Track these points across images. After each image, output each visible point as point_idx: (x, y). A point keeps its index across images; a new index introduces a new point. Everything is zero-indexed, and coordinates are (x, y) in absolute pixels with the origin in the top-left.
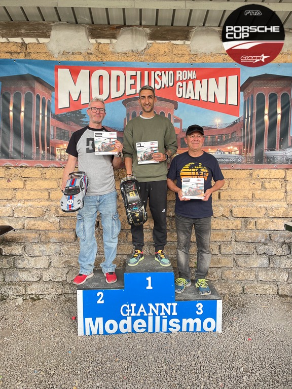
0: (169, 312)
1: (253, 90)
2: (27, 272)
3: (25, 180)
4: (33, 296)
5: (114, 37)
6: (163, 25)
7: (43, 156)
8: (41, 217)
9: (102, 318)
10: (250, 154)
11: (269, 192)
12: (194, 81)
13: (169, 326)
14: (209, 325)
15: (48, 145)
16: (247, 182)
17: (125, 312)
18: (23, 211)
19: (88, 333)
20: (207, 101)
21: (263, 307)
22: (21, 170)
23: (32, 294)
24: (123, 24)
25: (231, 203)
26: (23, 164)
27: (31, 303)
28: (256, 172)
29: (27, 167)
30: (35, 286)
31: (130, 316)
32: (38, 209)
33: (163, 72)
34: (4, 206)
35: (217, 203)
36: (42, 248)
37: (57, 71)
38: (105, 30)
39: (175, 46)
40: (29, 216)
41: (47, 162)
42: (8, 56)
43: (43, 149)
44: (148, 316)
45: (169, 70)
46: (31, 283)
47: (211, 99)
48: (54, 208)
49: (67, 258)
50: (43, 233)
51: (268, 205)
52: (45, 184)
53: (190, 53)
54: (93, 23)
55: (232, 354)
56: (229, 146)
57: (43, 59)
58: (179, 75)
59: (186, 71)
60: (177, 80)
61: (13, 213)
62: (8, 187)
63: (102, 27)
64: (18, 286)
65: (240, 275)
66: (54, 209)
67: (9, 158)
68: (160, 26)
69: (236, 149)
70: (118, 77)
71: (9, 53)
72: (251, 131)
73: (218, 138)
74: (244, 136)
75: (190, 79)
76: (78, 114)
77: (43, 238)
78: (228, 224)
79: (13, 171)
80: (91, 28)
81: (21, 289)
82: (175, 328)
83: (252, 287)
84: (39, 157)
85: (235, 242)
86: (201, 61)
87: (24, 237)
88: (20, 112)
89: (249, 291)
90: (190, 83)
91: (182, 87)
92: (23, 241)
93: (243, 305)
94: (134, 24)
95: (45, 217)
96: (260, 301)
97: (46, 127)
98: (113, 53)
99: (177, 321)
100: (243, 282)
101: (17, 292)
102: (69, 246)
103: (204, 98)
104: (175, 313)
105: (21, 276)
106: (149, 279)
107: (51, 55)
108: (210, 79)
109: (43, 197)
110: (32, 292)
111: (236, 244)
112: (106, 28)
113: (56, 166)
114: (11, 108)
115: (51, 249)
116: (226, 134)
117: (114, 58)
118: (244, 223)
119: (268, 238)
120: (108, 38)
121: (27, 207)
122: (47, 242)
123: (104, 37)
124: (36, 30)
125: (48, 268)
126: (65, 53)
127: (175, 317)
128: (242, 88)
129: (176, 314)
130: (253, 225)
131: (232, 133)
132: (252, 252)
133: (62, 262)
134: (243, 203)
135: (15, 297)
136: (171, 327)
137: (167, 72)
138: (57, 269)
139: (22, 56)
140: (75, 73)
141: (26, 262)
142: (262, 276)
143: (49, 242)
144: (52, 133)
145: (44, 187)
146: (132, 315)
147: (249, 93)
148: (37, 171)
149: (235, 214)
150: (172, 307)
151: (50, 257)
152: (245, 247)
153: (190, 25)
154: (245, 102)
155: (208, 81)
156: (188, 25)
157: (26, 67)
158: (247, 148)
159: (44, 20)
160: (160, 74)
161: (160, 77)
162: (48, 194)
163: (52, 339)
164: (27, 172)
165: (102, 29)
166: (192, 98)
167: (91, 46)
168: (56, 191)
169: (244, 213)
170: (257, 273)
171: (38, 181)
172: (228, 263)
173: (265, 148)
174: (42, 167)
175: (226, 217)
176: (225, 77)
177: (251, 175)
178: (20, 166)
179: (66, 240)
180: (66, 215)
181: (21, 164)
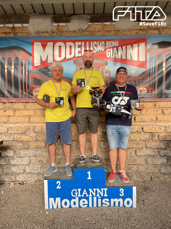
0: (102, 194)
1: (155, 52)
2: (16, 167)
3: (15, 110)
4: (20, 182)
5: (68, 21)
6: (98, 13)
7: (25, 96)
8: (24, 133)
9: (60, 198)
10: (154, 92)
11: (167, 116)
12: (117, 47)
13: (102, 203)
14: (128, 203)
15: (28, 89)
16: (153, 110)
17: (74, 194)
18: (14, 129)
19: (51, 207)
20: (126, 59)
22: (12, 104)
24: (73, 13)
25: (142, 124)
26: (14, 100)
28: (158, 104)
29: (16, 102)
30: (21, 176)
31: (77, 196)
32: (22, 128)
33: (98, 42)
34: (2, 126)
35: (134, 123)
36: (25, 152)
37: (33, 44)
38: (62, 18)
39: (105, 25)
40: (17, 133)
41: (27, 99)
42: (4, 35)
43: (26, 91)
44: (89, 197)
46: (19, 174)
47: (129, 58)
48: (33, 127)
49: (40, 158)
50: (26, 143)
51: (166, 124)
52: (27, 113)
53: (115, 29)
54: (55, 13)
56: (141, 87)
57: (25, 36)
58: (108, 44)
59: (112, 42)
61: (8, 131)
62: (4, 115)
64: (11, 176)
65: (149, 169)
67: (5, 97)
68: (96, 14)
69: (145, 89)
70: (71, 46)
71: (5, 33)
72: (155, 77)
73: (134, 82)
74: (150, 81)
75: (115, 47)
76: (46, 69)
77: (26, 146)
78: (141, 137)
79: (8, 105)
80: (54, 16)
81: (13, 178)
82: (106, 204)
83: (157, 177)
84: (23, 96)
85: (145, 148)
87: (14, 145)
88: (11, 69)
89: (155, 179)
91: (110, 52)
92: (14, 148)
94: (80, 13)
95: (27, 133)
96: (162, 186)
97: (27, 78)
98: (67, 31)
99: (108, 200)
100: (151, 174)
101: (11, 179)
102: (42, 151)
103: (124, 58)
104: (106, 195)
105: (13, 169)
106: (89, 173)
107: (29, 33)
109: (25, 120)
110: (19, 180)
112: (63, 16)
113: (34, 102)
114: (6, 67)
115: (31, 152)
116: (138, 80)
117: (68, 35)
118: (151, 136)
119: (167, 145)
120: (64, 22)
121: (16, 127)
123: (62, 22)
124: (21, 19)
125: (29, 165)
126: (38, 32)
128: (148, 51)
129: (107, 196)
130: (157, 137)
131: (142, 79)
132: (157, 155)
133: (37, 161)
134: (150, 123)
135: (9, 182)
136: (104, 204)
137: (101, 42)
138: (34, 166)
139: (12, 35)
141: (16, 160)
142: (163, 170)
143: (29, 148)
144: (31, 81)
145: (26, 115)
147: (152, 54)
148: (22, 105)
149: (145, 130)
150: (104, 191)
151: (30, 157)
152: (152, 151)
154: (150, 59)
155: (126, 47)
157: (15, 41)
158: (152, 88)
159: (25, 13)
160: (96, 44)
162: (28, 119)
164: (16, 106)
165: (60, 17)
166: (116, 58)
167: (54, 28)
168: (34, 117)
169: (151, 130)
170: (160, 168)
171: (23, 111)
172: (141, 162)
173: (164, 88)
174: (25, 102)
175: (139, 132)
176: (137, 44)
177: (155, 105)
178: (11, 102)
179: (39, 147)
180: (40, 131)
181: (12, 101)
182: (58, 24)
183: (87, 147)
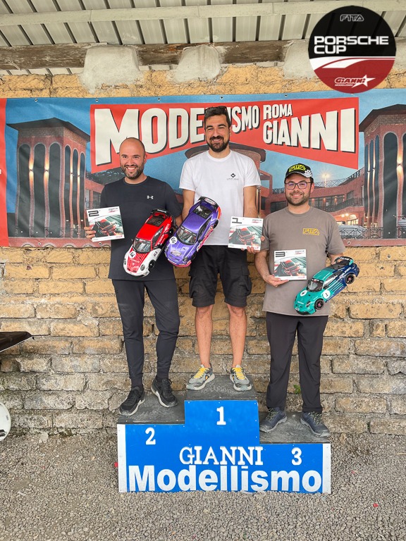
0: (251, 460)
1: (378, 129)
2: (54, 396)
3: (51, 267)
4: (63, 430)
5: (174, 61)
6: (244, 40)
7: (75, 232)
8: (72, 318)
9: (153, 467)
10: (376, 224)
12: (289, 119)
13: (251, 482)
14: (312, 481)
15: (82, 218)
16: (372, 265)
17: (187, 459)
18: (48, 309)
19: (133, 488)
20: (309, 147)
21: (398, 454)
22: (45, 253)
23: (61, 428)
24: (186, 42)
25: (347, 298)
26: (49, 243)
27: (59, 441)
28: (385, 252)
29: (53, 248)
30: (65, 416)
31: (193, 464)
32: (68, 307)
33: (244, 108)
34: (23, 303)
36: (75, 363)
37: (93, 112)
38: (160, 52)
39: (261, 69)
40: (56, 317)
41: (80, 240)
42: (27, 95)
43: (76, 223)
44: (220, 465)
45: (252, 104)
46: (60, 412)
47: (315, 144)
48: (91, 305)
49: (109, 377)
50: (76, 340)
51: (404, 300)
53: (284, 78)
54: (144, 43)
55: (347, 530)
56: (344, 213)
57: (74, 96)
58: (268, 111)
59: (277, 105)
60: (265, 118)
61: (35, 313)
62: (27, 277)
63: (156, 49)
64: (41, 416)
65: (364, 405)
66: (90, 307)
67: (28, 236)
68: (239, 42)
69: (354, 216)
70: (179, 118)
71: (28, 89)
72: (377, 190)
73: (327, 200)
74: (366, 198)
75: (283, 117)
77: (76, 348)
78: (344, 329)
79: (35, 254)
80: (141, 49)
81: (46, 420)
82: (260, 485)
83: (382, 424)
84: (70, 234)
85: (355, 356)
86: (299, 90)
87: (50, 347)
88: (43, 171)
89: (376, 430)
90: (284, 122)
91: (272, 128)
92: (48, 352)
93: (368, 450)
94: (201, 41)
95: (78, 319)
96: (394, 445)
97: (79, 192)
98: (172, 84)
99: (264, 474)
100: (369, 416)
101: (41, 424)
102: (112, 360)
103: (304, 143)
104: (259, 463)
105: (46, 401)
106: (221, 410)
107: (85, 91)
108: (313, 116)
109: (75, 290)
110: (61, 425)
111: (357, 358)
112: (162, 49)
113: (94, 246)
114: (31, 166)
115: (87, 363)
116: (338, 196)
117: (174, 91)
118: (367, 327)
120: (165, 63)
121: (54, 305)
122: (81, 354)
123: (160, 62)
124: (65, 57)
125: (83, 391)
126: (104, 87)
127: (259, 468)
128: (362, 127)
129: (261, 463)
130: (382, 330)
131: (348, 194)
132: (382, 371)
133: (102, 382)
134: (366, 298)
135: (38, 431)
136: (255, 484)
137: (250, 107)
138: (95, 393)
139: (45, 94)
140: (118, 114)
141: (53, 381)
142: (397, 408)
143: (84, 353)
144: (88, 199)
145: (76, 277)
146: (196, 463)
147: (372, 134)
148: (67, 254)
149: (354, 313)
150: (255, 452)
151: (86, 374)
152: (371, 363)
153: (283, 39)
154: (366, 147)
155: (310, 118)
156: (280, 39)
157: (51, 108)
159: (75, 42)
160: (239, 111)
161: (239, 115)
162: (82, 286)
163: (84, 496)
164: (54, 255)
165: (156, 51)
166: (286, 144)
167: (142, 76)
168: (94, 282)
169: (369, 313)
170: (389, 403)
171: (69, 268)
172: (344, 387)
173: (399, 214)
174: (73, 248)
175: (340, 318)
176: (336, 112)
177: (378, 255)
178: (43, 246)
179: (107, 350)
180: (107, 315)
181: (46, 244)
182: (150, 68)
183: (217, 352)
